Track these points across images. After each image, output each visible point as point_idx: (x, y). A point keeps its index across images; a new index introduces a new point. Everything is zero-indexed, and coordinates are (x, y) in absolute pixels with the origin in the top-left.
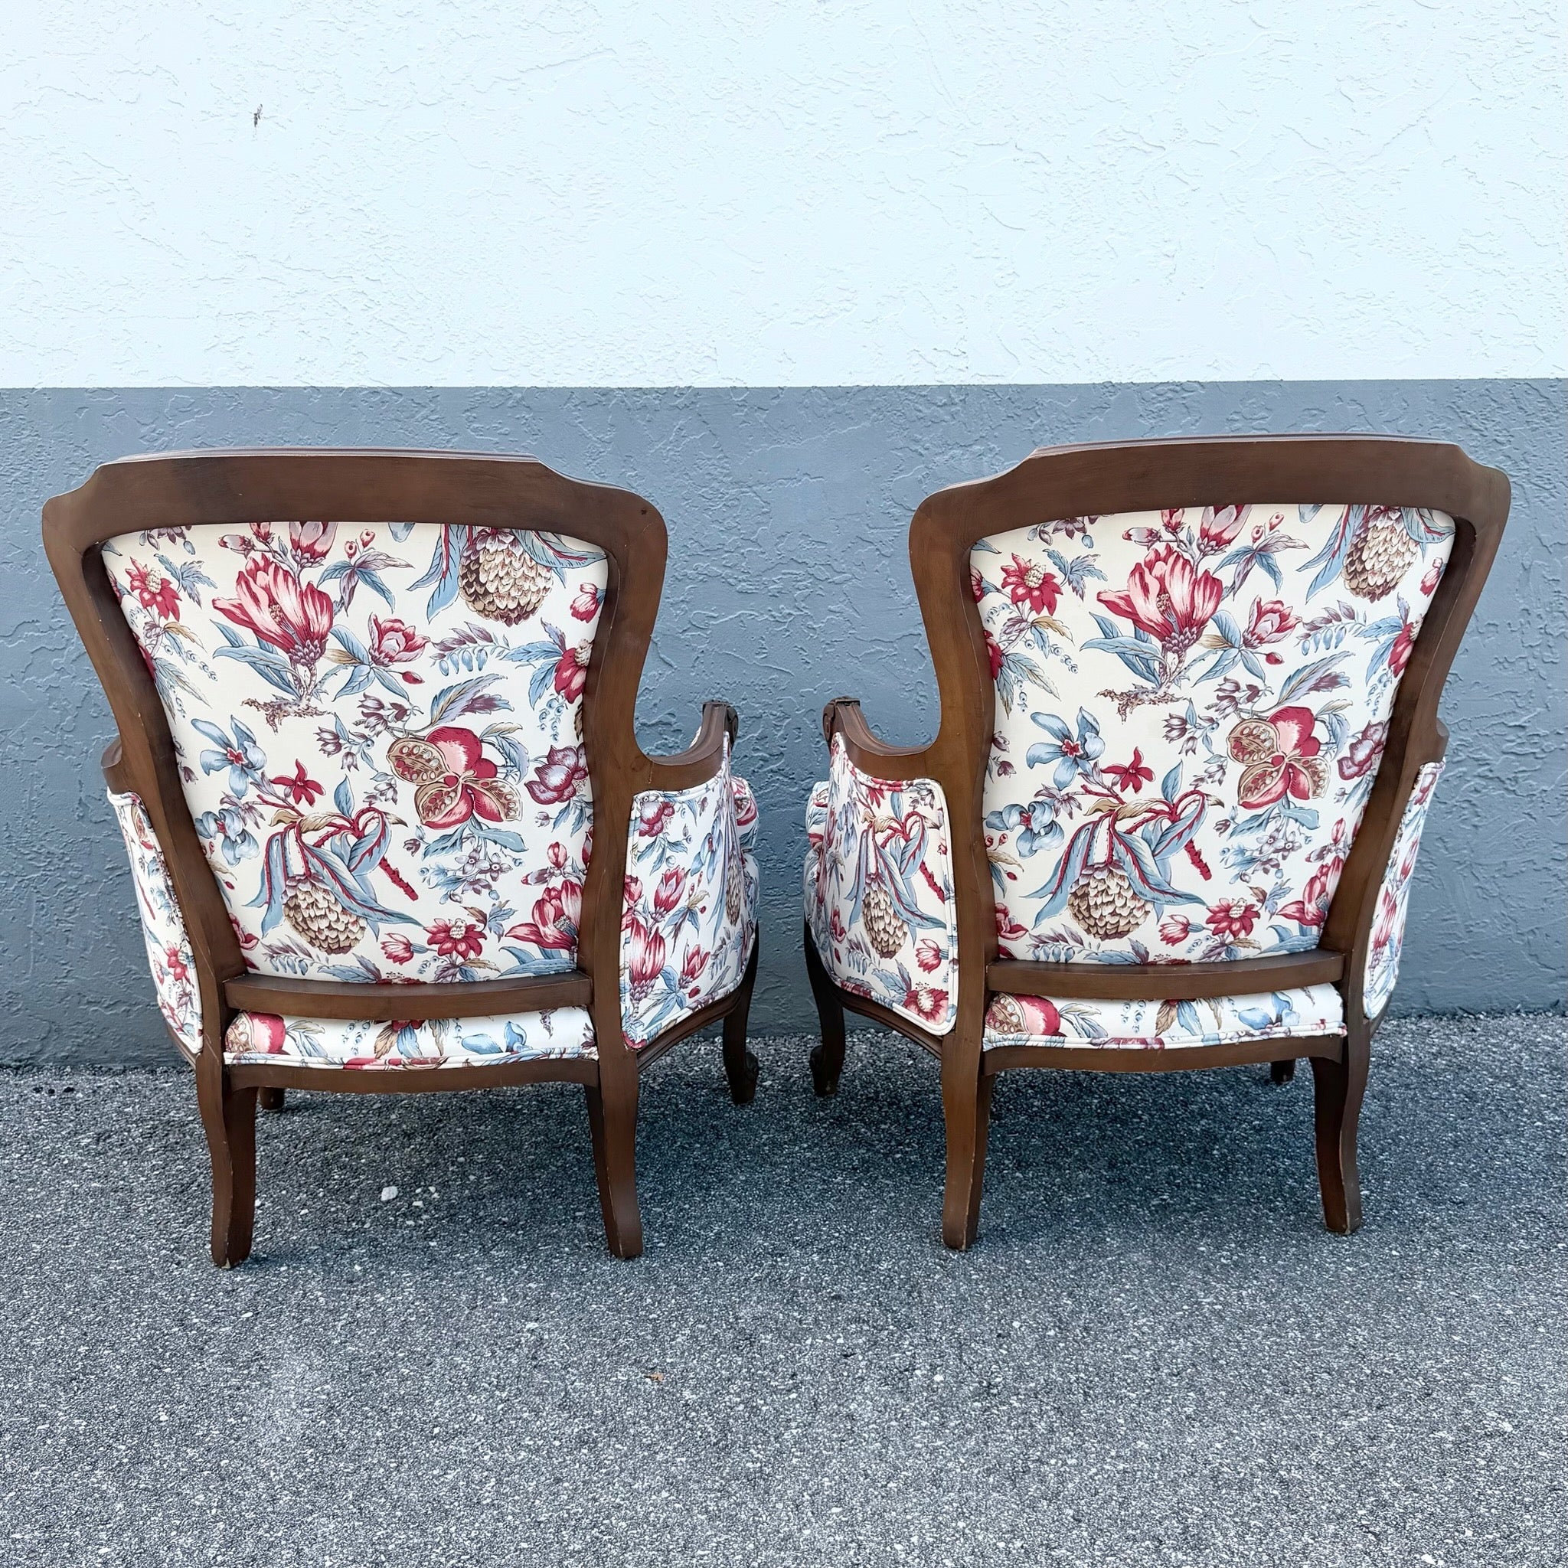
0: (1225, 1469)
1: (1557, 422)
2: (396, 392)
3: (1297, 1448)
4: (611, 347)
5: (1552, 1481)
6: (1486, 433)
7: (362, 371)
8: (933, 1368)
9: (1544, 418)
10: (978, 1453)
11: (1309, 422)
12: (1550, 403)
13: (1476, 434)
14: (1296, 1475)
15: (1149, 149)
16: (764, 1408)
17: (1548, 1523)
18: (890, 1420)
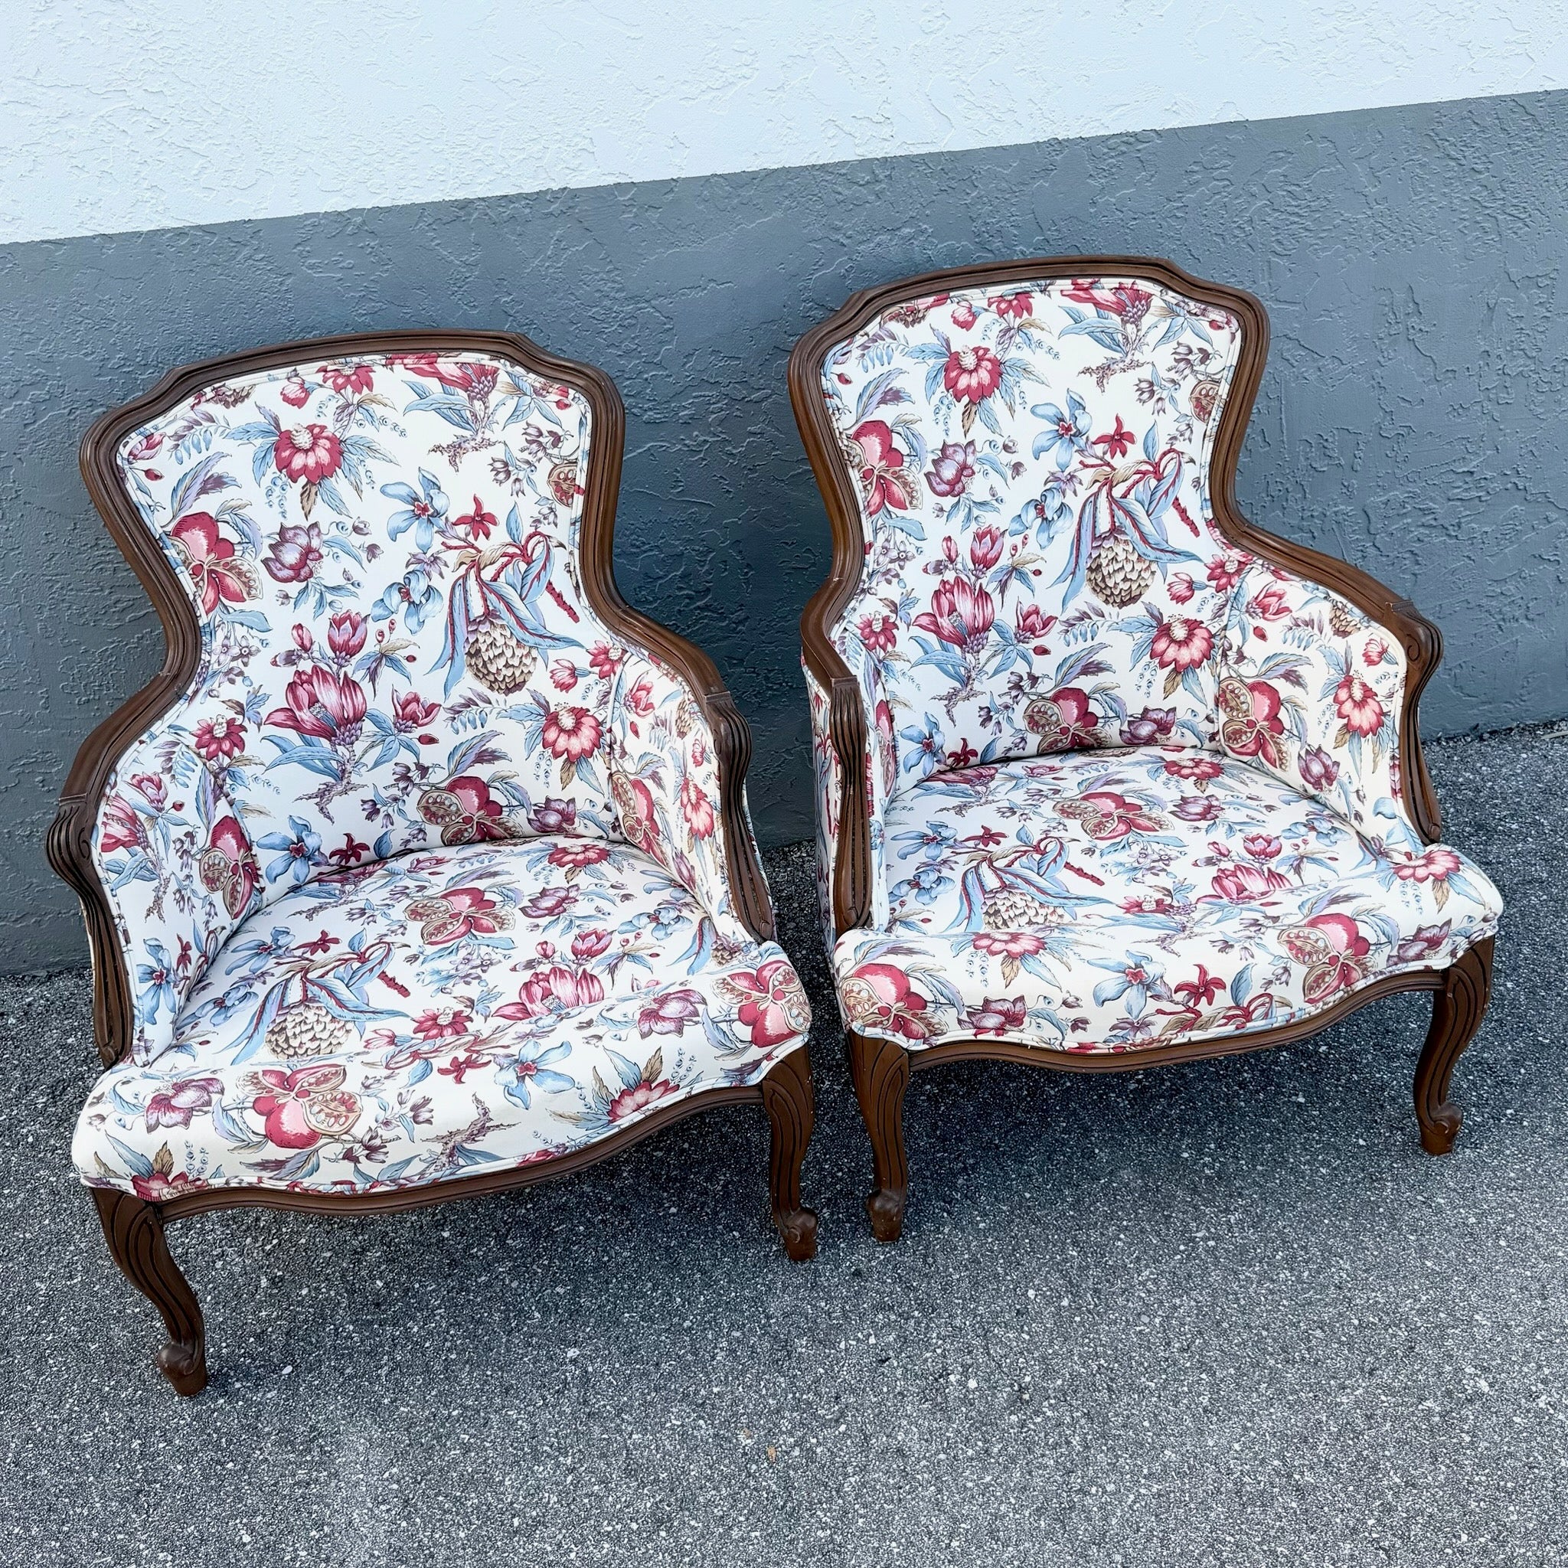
0: (1246, 1479)
2: (208, 230)
3: (1306, 1441)
7: (161, 208)
8: (965, 1373)
10: (1024, 1488)
14: (1309, 1478)
16: (819, 1450)
18: (937, 1453)
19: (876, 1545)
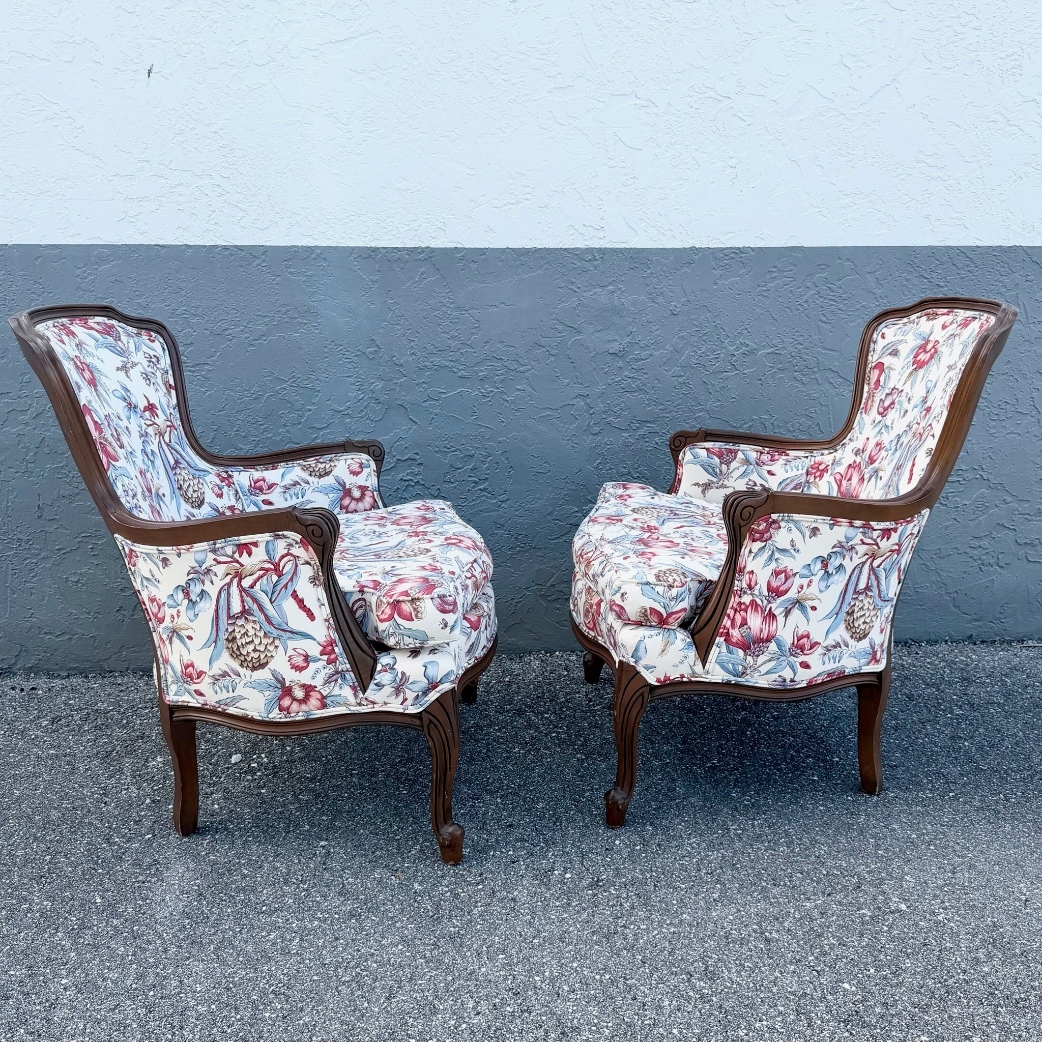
0: (734, 932)
1: (977, 274)
2: (240, 248)
3: (778, 919)
4: (378, 221)
5: (925, 940)
6: (932, 280)
7: (218, 235)
8: (565, 869)
9: (969, 271)
10: (588, 922)
11: (820, 273)
12: (972, 261)
13: (925, 281)
14: (775, 935)
15: (720, 98)
16: (462, 895)
17: (919, 965)
18: (537, 901)
19: (486, 937)
